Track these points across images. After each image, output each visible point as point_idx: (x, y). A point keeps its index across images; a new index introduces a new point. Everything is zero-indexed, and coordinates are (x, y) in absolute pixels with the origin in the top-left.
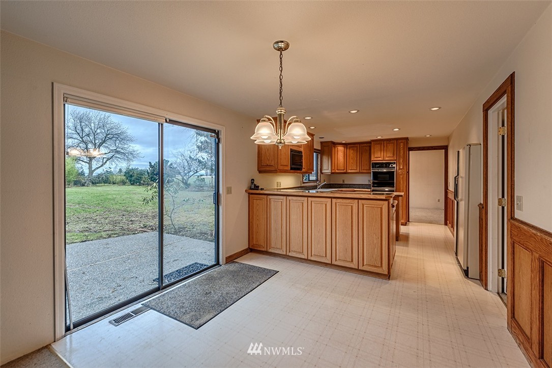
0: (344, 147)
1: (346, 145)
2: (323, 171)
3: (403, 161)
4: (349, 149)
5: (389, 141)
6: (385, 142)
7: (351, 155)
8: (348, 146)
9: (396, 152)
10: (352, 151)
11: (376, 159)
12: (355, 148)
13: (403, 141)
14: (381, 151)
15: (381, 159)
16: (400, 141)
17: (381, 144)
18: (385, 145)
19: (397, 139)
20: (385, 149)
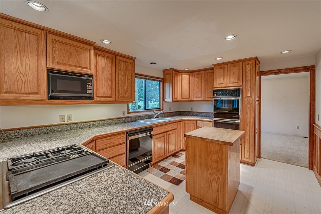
0: (190, 75)
1: (191, 73)
2: (166, 100)
3: (250, 87)
4: (194, 76)
5: (233, 63)
6: (229, 65)
7: (196, 82)
8: (193, 74)
9: (242, 77)
10: (197, 79)
11: (218, 86)
12: (200, 75)
13: (251, 62)
14: (224, 76)
15: (223, 85)
16: (247, 63)
17: (224, 68)
18: (229, 69)
19: (243, 61)
20: (228, 73)
